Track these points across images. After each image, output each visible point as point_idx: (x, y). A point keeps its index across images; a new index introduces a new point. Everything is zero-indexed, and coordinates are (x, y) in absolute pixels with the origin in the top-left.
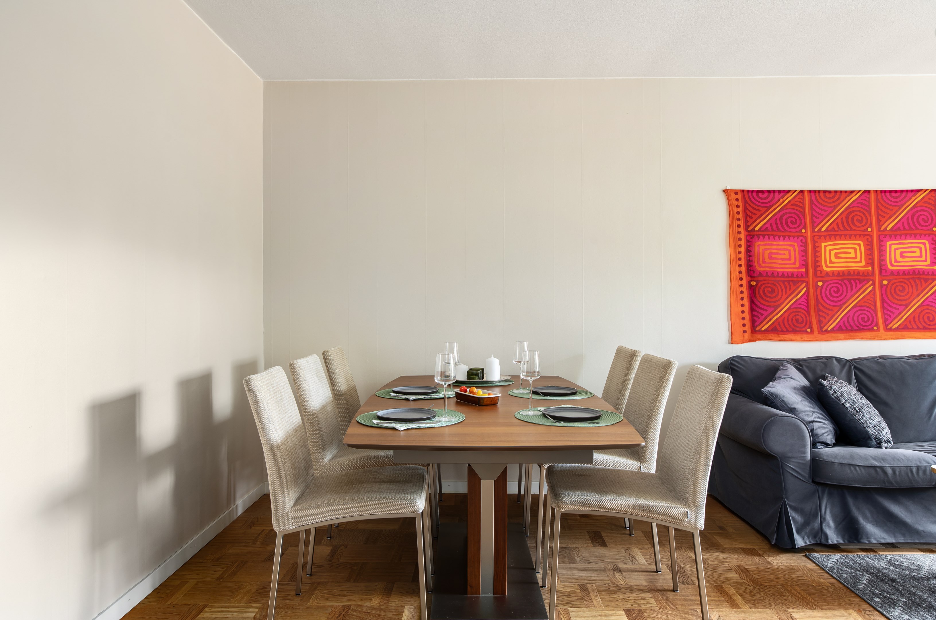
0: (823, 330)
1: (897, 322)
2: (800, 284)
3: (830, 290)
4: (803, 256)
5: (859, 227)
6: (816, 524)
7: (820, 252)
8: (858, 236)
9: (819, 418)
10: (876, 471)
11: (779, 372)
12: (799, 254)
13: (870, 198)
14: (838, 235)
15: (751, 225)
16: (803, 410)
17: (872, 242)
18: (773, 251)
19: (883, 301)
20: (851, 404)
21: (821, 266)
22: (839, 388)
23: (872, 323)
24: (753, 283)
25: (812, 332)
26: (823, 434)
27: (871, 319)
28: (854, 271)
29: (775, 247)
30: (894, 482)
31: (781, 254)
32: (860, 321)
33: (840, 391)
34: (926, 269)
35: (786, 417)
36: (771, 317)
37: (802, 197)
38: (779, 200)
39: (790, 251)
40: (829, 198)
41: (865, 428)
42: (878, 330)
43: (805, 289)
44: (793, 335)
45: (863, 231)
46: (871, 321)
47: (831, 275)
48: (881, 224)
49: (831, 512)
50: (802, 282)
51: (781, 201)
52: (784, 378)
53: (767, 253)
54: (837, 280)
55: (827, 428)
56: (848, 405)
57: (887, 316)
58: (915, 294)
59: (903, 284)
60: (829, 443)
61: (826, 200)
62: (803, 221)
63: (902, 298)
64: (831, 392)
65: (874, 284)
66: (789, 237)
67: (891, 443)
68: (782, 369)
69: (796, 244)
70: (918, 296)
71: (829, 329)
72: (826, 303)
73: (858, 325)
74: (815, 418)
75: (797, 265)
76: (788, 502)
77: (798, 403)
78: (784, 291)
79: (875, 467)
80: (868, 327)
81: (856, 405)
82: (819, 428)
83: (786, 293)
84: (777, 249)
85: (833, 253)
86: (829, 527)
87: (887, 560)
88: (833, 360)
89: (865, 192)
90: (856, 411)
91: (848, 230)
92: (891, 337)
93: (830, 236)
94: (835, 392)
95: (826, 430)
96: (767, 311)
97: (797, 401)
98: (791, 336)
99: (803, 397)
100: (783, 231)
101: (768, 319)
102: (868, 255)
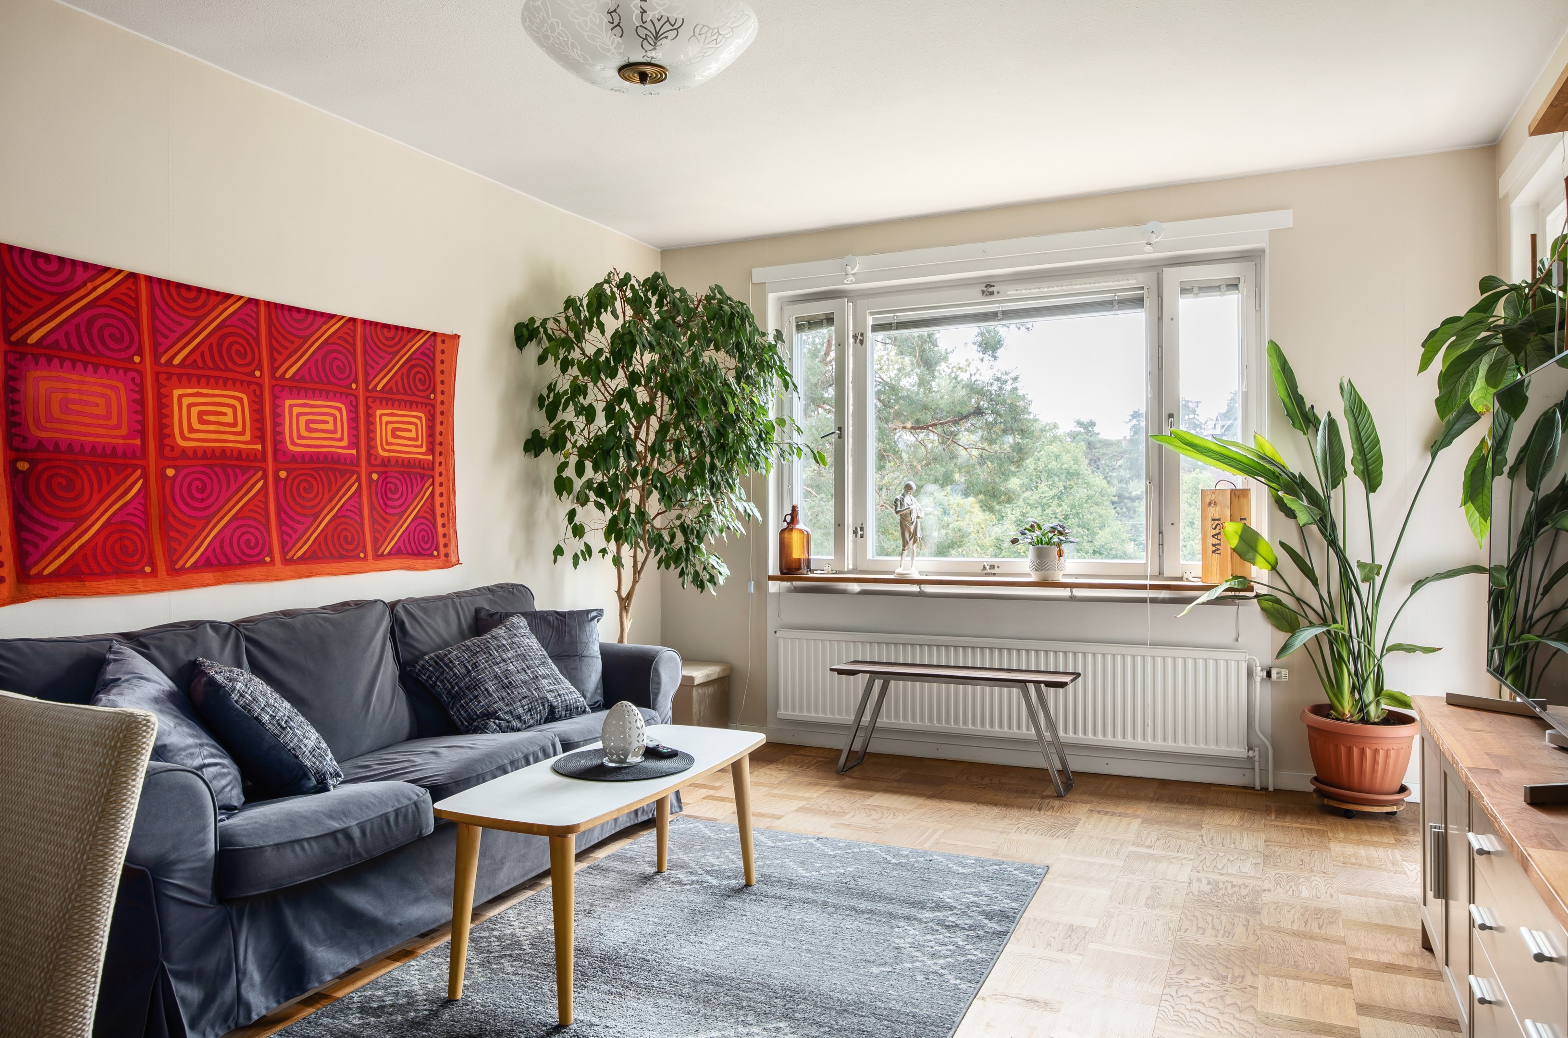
0: (177, 567)
1: (301, 547)
2: (130, 470)
3: (190, 485)
4: (136, 412)
5: (240, 366)
6: (228, 994)
7: (170, 406)
8: (238, 384)
9: (212, 756)
10: (336, 840)
11: (110, 668)
12: (129, 406)
13: (258, 313)
14: (204, 376)
15: (16, 330)
16: (182, 745)
17: (261, 397)
18: (72, 396)
19: (280, 510)
20: (271, 715)
21: (171, 435)
22: (246, 686)
23: (262, 550)
24: (23, 466)
25: (154, 573)
26: (224, 787)
27: (261, 542)
28: (232, 449)
29: (74, 386)
30: (363, 852)
31: (88, 404)
32: (243, 547)
33: (249, 692)
34: (342, 454)
35: (164, 774)
36: (65, 543)
37: (133, 288)
38: (84, 284)
39: (108, 398)
40: (187, 300)
41: (297, 757)
42: (273, 561)
43: (141, 481)
44: (114, 581)
45: (247, 374)
46: (260, 546)
47: (191, 455)
48: (276, 365)
49: (255, 952)
50: (135, 468)
51: (90, 286)
52: (127, 680)
53: (57, 397)
54: (202, 465)
55: (229, 774)
56: (266, 718)
57: (285, 537)
58: (327, 497)
59: (310, 479)
60: (236, 804)
61: (181, 302)
62: (137, 338)
63: (308, 504)
64: (235, 696)
65: (265, 477)
66: (107, 368)
67: (340, 776)
68: (115, 661)
69: (121, 386)
70: (331, 500)
71: (188, 565)
72: (181, 511)
73: (239, 554)
74: (205, 757)
75: (124, 431)
76: (171, 967)
77: (170, 733)
78: (96, 486)
79: (333, 834)
80: (257, 558)
81: (280, 714)
82: (215, 777)
83: (100, 491)
84: (81, 392)
85: (195, 411)
86: (252, 985)
87: (355, 1006)
88: (205, 628)
89: (250, 300)
90: (282, 727)
91: (221, 370)
92: (293, 574)
93: (189, 377)
94: (241, 695)
95: (229, 778)
96: (56, 529)
97: (167, 728)
98: (111, 583)
99: (176, 717)
100: (94, 352)
101: (59, 549)
102: (255, 420)
